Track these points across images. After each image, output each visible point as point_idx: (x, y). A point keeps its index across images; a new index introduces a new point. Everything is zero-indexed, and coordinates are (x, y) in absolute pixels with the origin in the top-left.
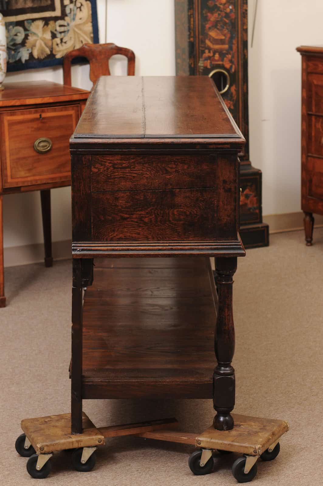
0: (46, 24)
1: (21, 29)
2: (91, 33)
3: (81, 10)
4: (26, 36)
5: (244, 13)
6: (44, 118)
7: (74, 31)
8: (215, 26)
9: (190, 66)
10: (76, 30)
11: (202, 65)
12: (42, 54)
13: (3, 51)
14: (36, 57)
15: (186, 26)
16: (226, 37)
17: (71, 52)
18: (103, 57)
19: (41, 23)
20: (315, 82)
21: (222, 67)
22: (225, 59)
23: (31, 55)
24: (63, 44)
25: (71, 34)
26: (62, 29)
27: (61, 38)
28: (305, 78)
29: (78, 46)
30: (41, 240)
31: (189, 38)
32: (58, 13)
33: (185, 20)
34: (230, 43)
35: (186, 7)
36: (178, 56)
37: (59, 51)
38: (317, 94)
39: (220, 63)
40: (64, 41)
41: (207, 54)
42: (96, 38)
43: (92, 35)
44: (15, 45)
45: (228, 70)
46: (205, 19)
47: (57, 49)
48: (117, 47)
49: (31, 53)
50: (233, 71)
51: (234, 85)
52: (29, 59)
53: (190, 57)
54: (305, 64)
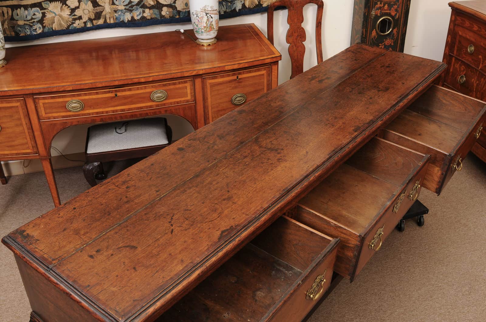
6: (240, 79)
9: (364, 14)
11: (374, 13)
12: (252, 4)
14: (248, 7)
18: (298, 5)
20: (460, 33)
21: (389, 15)
22: (392, 8)
23: (244, 5)
37: (265, 2)
38: (460, 42)
39: (388, 11)
41: (379, 5)
45: (393, 17)
49: (244, 3)
50: (397, 17)
51: (396, 28)
52: (242, 9)
53: (365, 7)
54: (453, 17)
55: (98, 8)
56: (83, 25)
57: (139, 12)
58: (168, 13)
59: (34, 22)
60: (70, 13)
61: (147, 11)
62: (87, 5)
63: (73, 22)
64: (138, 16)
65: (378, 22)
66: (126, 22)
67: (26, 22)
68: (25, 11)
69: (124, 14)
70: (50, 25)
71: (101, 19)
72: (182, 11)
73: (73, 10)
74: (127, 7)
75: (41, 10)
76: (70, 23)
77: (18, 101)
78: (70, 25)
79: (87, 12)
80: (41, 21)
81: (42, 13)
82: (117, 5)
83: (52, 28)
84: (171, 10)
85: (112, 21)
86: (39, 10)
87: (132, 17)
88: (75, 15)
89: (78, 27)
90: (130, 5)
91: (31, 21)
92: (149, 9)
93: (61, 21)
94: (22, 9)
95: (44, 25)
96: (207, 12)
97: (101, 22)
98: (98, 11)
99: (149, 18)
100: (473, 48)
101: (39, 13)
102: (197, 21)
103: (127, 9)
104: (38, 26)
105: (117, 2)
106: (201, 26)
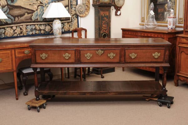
0: (68, 23)
1: (63, 24)
3: (75, 20)
4: (64, 26)
8: (104, 24)
9: (99, 33)
11: (101, 32)
12: (67, 30)
13: (61, 30)
15: (98, 24)
16: (106, 26)
17: (73, 30)
19: (67, 23)
20: (126, 36)
21: (105, 33)
22: (106, 31)
23: (65, 30)
25: (73, 26)
26: (71, 24)
28: (123, 35)
29: (75, 28)
31: (99, 26)
32: (70, 21)
33: (98, 22)
35: (98, 20)
36: (95, 30)
41: (102, 30)
42: (78, 26)
45: (107, 33)
46: (102, 22)
47: (70, 29)
48: (83, 28)
51: (108, 37)
54: (123, 32)
56: (17, 35)
57: (34, 32)
59: (2, 33)
61: (37, 31)
62: (19, 29)
65: (103, 35)
66: (30, 35)
72: (47, 31)
73: (14, 30)
77: (9, 51)
78: (13, 35)
79: (18, 31)
80: (4, 34)
81: (5, 31)
83: (7, 36)
84: (44, 31)
85: (26, 35)
87: (32, 33)
88: (15, 32)
89: (15, 36)
90: (32, 29)
93: (10, 34)
96: (59, 29)
97: (22, 35)
98: (21, 31)
99: (37, 33)
102: (56, 31)
103: (31, 31)
104: (3, 35)
105: (27, 29)
106: (57, 33)
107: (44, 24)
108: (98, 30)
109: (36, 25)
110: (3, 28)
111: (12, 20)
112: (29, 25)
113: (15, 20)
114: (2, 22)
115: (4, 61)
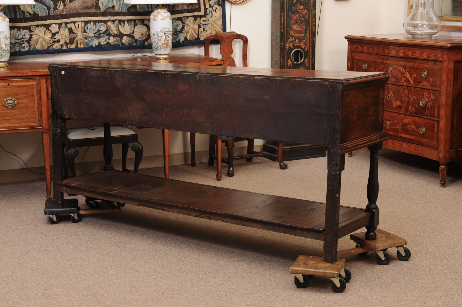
0: (195, 20)
1: (180, 22)
2: (221, 26)
3: (216, 12)
4: (183, 27)
5: (313, 15)
7: (211, 23)
8: (296, 22)
9: (281, 46)
10: (213, 23)
11: (288, 46)
12: (192, 38)
13: (171, 35)
14: (189, 40)
15: (279, 22)
16: (303, 30)
17: (209, 37)
18: (228, 40)
19: (192, 19)
20: (356, 57)
21: (300, 47)
22: (302, 42)
23: (186, 38)
24: (205, 31)
25: (209, 26)
26: (205, 23)
27: (204, 28)
28: (350, 54)
29: (213, 34)
30: (189, 150)
31: (281, 30)
32: (202, 13)
33: (279, 18)
34: (305, 33)
35: (279, 11)
36: (273, 40)
37: (202, 36)
38: (357, 64)
39: (299, 45)
40: (205, 30)
41: (291, 39)
42: (224, 28)
43: (222, 27)
44: (176, 32)
45: (303, 49)
46: (290, 18)
47: (201, 34)
48: (237, 34)
49: (186, 37)
50: (306, 49)
51: (307, 59)
52: (184, 41)
53: (281, 41)
54: (350, 46)
55: (72, 34)
56: (60, 47)
57: (105, 39)
58: (127, 41)
59: (24, 41)
60: (51, 37)
61: (112, 38)
62: (65, 31)
63: (53, 43)
64: (104, 42)
65: (292, 54)
66: (94, 46)
67: (17, 41)
68: (18, 31)
69: (93, 40)
70: (35, 45)
71: (74, 44)
72: (139, 39)
73: (54, 34)
74: (96, 35)
75: (29, 32)
76: (51, 45)
77: (34, 81)
78: (50, 46)
79: (64, 36)
80: (28, 41)
81: (30, 35)
82: (88, 33)
83: (36, 47)
84: (130, 39)
85: (82, 46)
86: (28, 32)
87: (100, 43)
88: (55, 39)
89: (55, 49)
90: (98, 33)
91: (22, 40)
92: (113, 36)
93: (44, 42)
94: (16, 30)
95: (30, 44)
96: (165, 32)
97: (73, 46)
98: (72, 37)
99: (113, 44)
100: (366, 66)
101: (28, 35)
102: (157, 39)
103: (96, 36)
104: (26, 45)
105: (88, 31)
106: (160, 43)
107: (131, 20)
108: (278, 40)
109: (109, 23)
110: (25, 28)
111: (49, 8)
112: (92, 23)
113: (55, 8)
114: (23, 12)
115: (22, 105)
